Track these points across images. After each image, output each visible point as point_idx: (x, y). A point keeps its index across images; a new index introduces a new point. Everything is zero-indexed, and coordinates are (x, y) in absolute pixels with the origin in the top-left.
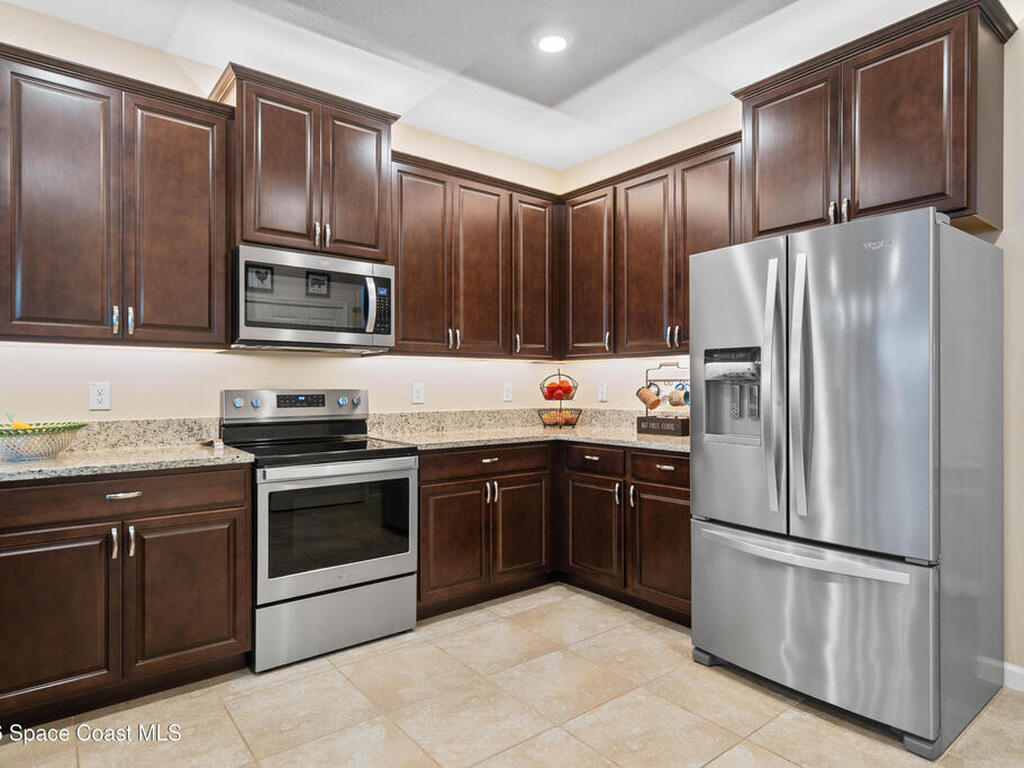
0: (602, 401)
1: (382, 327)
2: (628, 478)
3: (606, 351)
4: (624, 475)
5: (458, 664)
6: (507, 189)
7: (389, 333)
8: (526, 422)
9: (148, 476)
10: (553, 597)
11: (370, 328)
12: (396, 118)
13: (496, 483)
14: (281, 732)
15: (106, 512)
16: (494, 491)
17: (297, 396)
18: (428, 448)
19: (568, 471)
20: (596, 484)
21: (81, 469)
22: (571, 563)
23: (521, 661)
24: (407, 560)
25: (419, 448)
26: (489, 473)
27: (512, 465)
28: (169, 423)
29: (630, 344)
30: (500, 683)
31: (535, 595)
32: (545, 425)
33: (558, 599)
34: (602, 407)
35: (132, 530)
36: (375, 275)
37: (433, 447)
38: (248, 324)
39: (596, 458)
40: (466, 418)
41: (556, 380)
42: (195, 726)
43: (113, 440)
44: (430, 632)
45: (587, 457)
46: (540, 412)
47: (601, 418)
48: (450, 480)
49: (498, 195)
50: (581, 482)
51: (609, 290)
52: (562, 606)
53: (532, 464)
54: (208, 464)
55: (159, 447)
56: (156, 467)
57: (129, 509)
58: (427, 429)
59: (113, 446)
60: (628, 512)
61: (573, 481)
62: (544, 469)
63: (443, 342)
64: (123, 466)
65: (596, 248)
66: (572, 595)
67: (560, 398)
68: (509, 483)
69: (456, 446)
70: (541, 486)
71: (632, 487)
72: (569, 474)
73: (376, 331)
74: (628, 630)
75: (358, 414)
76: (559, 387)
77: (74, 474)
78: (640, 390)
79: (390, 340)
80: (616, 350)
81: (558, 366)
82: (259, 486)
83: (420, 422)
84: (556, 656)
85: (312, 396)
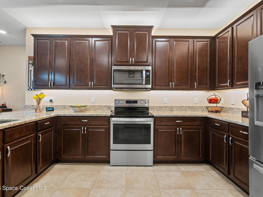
0: (232, 105)
1: (147, 82)
2: (230, 134)
3: (228, 87)
4: (229, 132)
5: (156, 181)
6: (192, 39)
7: (150, 84)
8: (203, 110)
9: (92, 117)
10: (204, 169)
11: (144, 83)
12: (153, 27)
13: (181, 129)
14: (102, 183)
15: (81, 124)
16: (180, 131)
17: (131, 101)
18: (157, 116)
19: (210, 128)
20: (219, 134)
21: (77, 115)
22: (211, 159)
23: (175, 188)
24: (150, 146)
25: (154, 116)
26: (179, 125)
27: (188, 123)
28: (105, 106)
29: (237, 83)
30: (162, 193)
31: (197, 166)
32: (209, 112)
33: (204, 170)
34: (232, 107)
35: (86, 128)
36: (146, 69)
37: (159, 116)
38: (114, 84)
39: (219, 125)
40: (181, 108)
41: (214, 97)
42: (91, 174)
43: (95, 109)
44: (156, 168)
45: (216, 124)
46: (207, 107)
47: (232, 110)
48: (165, 126)
49: (188, 41)
50: (214, 132)
51: (230, 64)
52: (204, 173)
53: (196, 124)
54: (100, 116)
55: (103, 111)
56: (90, 115)
57: (86, 124)
58: (168, 111)
59: (95, 110)
60: (230, 147)
61: (212, 131)
62: (201, 126)
63: (168, 86)
64: (84, 115)
65: (225, 51)
66: (211, 170)
67: (213, 103)
68: (186, 129)
69: (166, 116)
70: (200, 131)
71: (231, 138)
72: (211, 129)
73: (146, 84)
74: (225, 192)
75: (146, 105)
76: (214, 99)
77: (76, 115)
78: (243, 101)
79: (150, 86)
80: (232, 86)
81: (214, 93)
82: (111, 122)
83: (165, 108)
84: (188, 191)
85: (134, 101)
